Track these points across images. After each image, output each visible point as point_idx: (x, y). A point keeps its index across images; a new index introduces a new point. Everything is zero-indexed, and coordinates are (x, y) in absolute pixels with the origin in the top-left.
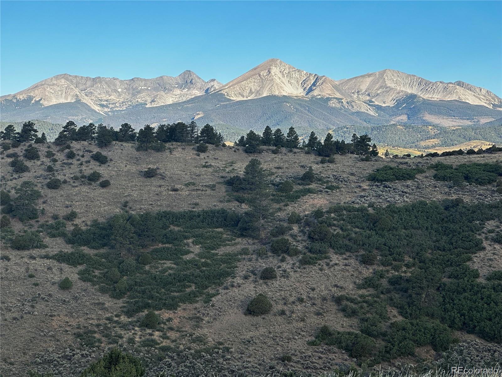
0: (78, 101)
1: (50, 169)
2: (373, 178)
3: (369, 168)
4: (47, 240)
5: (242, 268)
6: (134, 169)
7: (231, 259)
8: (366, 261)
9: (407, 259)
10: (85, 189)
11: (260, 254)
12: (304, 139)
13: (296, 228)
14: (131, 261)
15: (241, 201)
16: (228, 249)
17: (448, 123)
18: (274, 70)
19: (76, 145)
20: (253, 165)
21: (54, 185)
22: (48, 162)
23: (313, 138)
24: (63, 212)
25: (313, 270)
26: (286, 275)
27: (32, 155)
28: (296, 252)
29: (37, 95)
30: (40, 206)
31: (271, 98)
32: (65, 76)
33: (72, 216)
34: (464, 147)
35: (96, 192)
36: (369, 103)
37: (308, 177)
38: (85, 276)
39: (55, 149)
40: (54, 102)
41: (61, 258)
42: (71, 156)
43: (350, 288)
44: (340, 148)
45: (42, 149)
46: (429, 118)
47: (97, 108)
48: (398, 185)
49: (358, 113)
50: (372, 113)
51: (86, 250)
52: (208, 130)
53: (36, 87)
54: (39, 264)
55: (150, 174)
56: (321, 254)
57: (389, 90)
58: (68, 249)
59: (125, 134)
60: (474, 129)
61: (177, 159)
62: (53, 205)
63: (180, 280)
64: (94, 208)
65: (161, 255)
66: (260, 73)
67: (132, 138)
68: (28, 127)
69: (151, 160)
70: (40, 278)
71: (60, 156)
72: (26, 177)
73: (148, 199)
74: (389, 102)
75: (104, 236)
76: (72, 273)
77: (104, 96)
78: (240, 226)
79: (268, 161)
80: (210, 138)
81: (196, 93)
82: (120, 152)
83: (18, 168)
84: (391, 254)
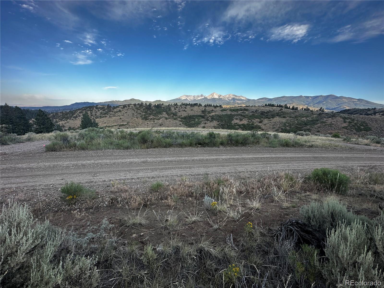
0: (187, 99)
1: (179, 109)
2: (221, 111)
3: (221, 109)
4: (178, 119)
5: (202, 122)
6: (190, 109)
7: (201, 121)
8: (218, 122)
9: (224, 121)
10: (183, 112)
11: (205, 121)
12: (213, 105)
13: (210, 117)
14: (188, 121)
15: (203, 113)
16: (201, 120)
17: (239, 102)
18: (214, 94)
19: (182, 106)
20: (205, 109)
21: (179, 111)
22: (179, 108)
24: (180, 115)
25: (211, 123)
26: (208, 123)
27: (177, 107)
28: (209, 120)
29: (181, 98)
30: (177, 114)
31: (214, 98)
32: (185, 95)
33: (181, 116)
34: (240, 106)
35: (184, 112)
36: (228, 99)
37: (212, 110)
38: (183, 123)
39: (180, 107)
40: (183, 99)
41: (180, 121)
42: (182, 107)
43: (216, 125)
44: (217, 106)
45: (178, 107)
46: (236, 101)
47: (189, 100)
48: (224, 112)
49: (226, 100)
50: (228, 100)
51: (183, 120)
53: (181, 97)
54: (177, 122)
55: (192, 110)
56: (213, 121)
57: (231, 97)
58: (181, 120)
59: (189, 104)
60: (242, 103)
61: (196, 108)
62: (179, 114)
63: (194, 124)
64: (184, 114)
65: (193, 121)
66: (212, 95)
67: (190, 105)
68: (177, 104)
69: (192, 108)
70: (177, 123)
71: (180, 108)
72: (176, 110)
73: (191, 113)
74: (231, 99)
75: (185, 118)
76: (181, 123)
77: (190, 98)
78: (203, 117)
79: (207, 108)
80: (200, 105)
81: (203, 97)
82: (188, 107)
83: (175, 109)
84: (222, 121)
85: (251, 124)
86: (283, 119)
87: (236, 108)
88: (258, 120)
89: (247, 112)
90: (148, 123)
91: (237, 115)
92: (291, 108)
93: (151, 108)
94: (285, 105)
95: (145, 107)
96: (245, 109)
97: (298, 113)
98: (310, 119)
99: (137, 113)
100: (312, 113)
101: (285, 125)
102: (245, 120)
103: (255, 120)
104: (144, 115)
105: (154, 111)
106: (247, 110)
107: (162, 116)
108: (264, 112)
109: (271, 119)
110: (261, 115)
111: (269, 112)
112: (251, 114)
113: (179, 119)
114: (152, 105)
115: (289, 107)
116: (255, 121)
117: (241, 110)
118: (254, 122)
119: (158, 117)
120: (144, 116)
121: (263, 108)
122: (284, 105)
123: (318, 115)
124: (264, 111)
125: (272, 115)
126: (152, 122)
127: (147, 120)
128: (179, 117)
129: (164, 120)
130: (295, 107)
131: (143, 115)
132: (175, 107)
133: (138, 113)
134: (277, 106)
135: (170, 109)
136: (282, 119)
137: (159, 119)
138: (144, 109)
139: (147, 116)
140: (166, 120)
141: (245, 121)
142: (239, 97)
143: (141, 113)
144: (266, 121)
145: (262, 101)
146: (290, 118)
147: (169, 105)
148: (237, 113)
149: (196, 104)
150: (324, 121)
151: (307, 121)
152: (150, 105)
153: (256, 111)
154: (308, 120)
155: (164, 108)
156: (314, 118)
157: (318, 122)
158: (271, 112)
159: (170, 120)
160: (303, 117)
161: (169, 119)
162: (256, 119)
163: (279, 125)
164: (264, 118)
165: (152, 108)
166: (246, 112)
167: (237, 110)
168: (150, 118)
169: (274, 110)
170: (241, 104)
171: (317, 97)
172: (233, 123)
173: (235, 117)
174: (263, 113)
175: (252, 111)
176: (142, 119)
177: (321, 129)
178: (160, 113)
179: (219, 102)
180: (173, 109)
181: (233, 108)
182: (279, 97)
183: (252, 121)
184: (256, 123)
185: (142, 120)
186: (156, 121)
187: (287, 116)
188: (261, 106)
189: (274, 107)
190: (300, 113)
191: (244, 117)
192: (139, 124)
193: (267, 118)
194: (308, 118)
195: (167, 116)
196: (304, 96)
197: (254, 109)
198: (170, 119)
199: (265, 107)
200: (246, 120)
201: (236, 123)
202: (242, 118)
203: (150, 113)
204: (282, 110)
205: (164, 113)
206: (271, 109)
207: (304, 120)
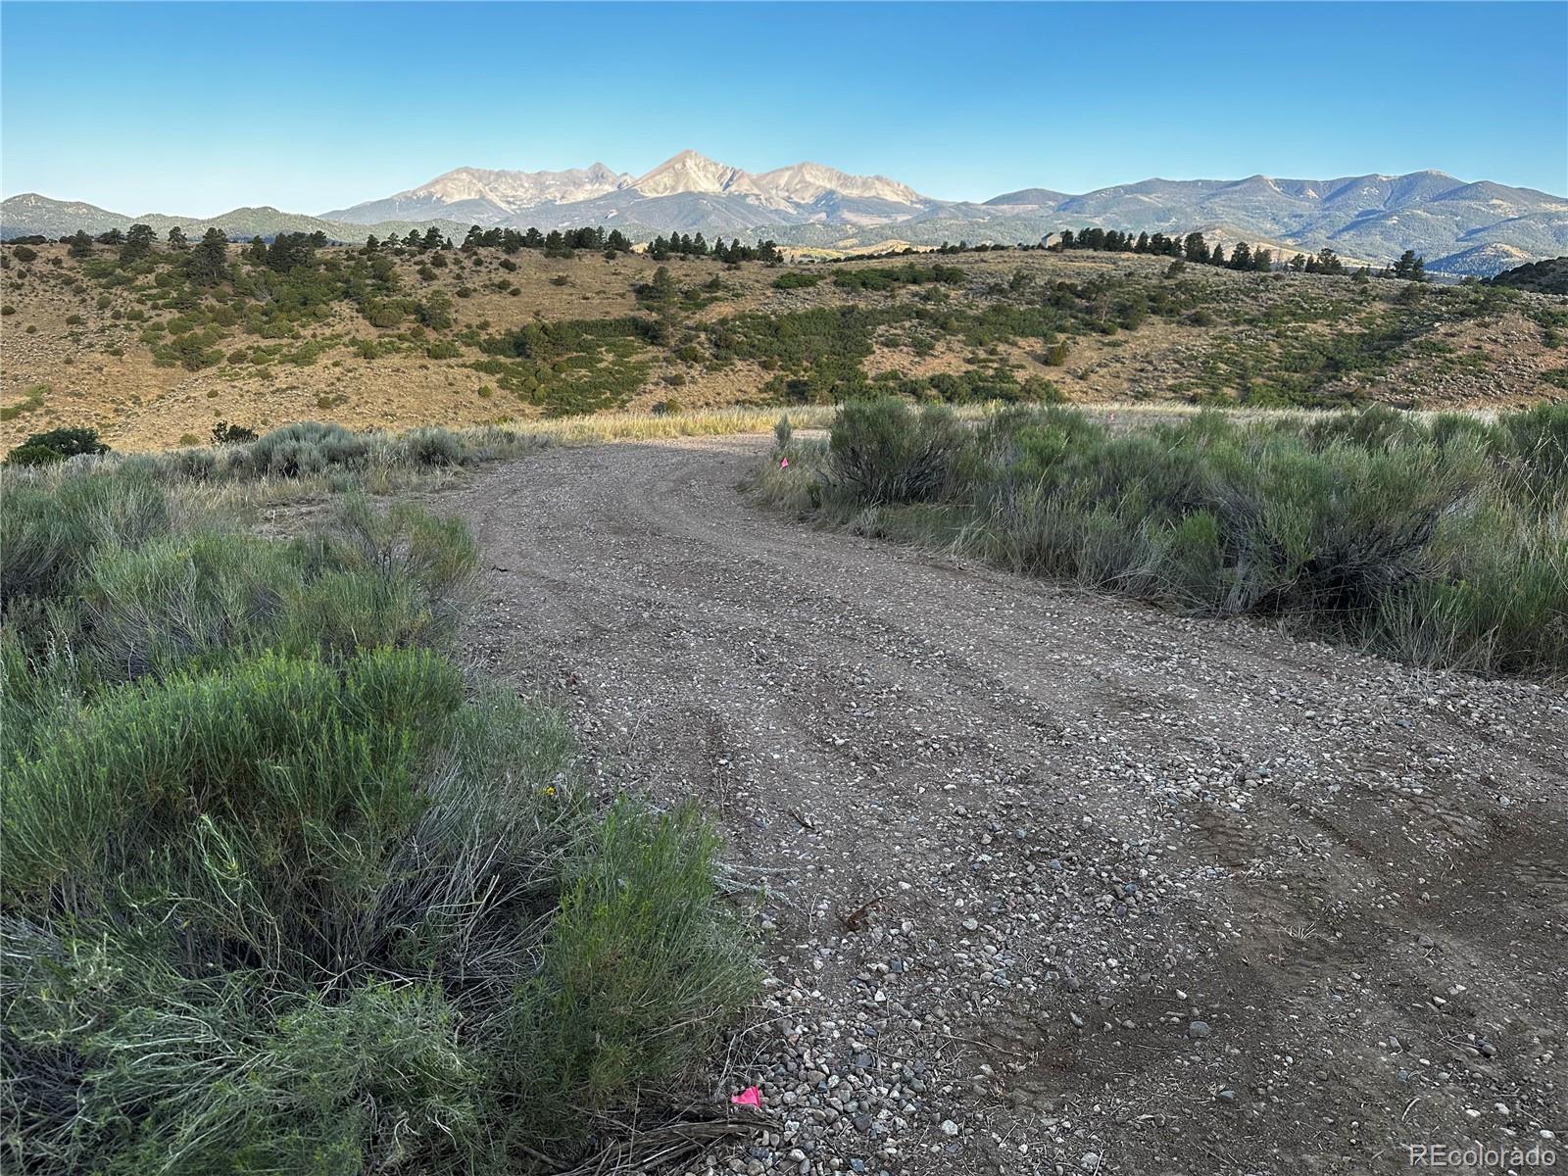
0: (483, 198)
1: (459, 277)
2: (777, 286)
3: (774, 275)
4: (463, 349)
5: (654, 375)
6: (544, 276)
7: (642, 367)
8: (768, 367)
9: (805, 363)
10: (496, 297)
11: (670, 361)
12: (711, 245)
13: (703, 336)
14: (547, 369)
15: (650, 308)
16: (640, 357)
17: (867, 221)
18: (689, 163)
19: (482, 252)
20: (661, 272)
21: (464, 294)
22: (456, 269)
23: (720, 245)
24: (476, 322)
25: (720, 376)
26: (694, 381)
27: (439, 262)
28: (704, 359)
29: (438, 191)
30: (452, 315)
31: (689, 194)
32: (466, 170)
33: (484, 326)
35: (506, 300)
36: (788, 199)
37: (714, 285)
38: (503, 385)
39: (462, 256)
40: (457, 198)
41: (478, 367)
42: (478, 263)
44: (746, 254)
45: (449, 256)
46: (846, 215)
47: (503, 206)
48: (800, 292)
49: (777, 211)
50: (791, 211)
51: (502, 359)
52: (616, 236)
53: (436, 182)
54: (458, 373)
55: (560, 282)
56: (728, 361)
57: (808, 185)
58: (485, 358)
59: (532, 239)
60: (891, 228)
61: (587, 266)
62: (465, 314)
63: (595, 387)
64: (506, 316)
65: (575, 363)
66: (674, 166)
67: (540, 243)
68: (433, 233)
69: (560, 268)
70: (459, 386)
71: (468, 263)
72: (436, 285)
73: (560, 308)
74: (808, 199)
75: (518, 345)
76: (490, 382)
77: (510, 192)
78: (650, 334)
79: (676, 268)
80: (618, 244)
81: (609, 188)
82: (529, 259)
83: (427, 276)
84: (790, 359)
85: (991, 372)
86: (1195, 331)
87: (873, 264)
88: (1037, 345)
89: (955, 295)
90: (213, 394)
91: (895, 315)
92: (1227, 257)
93: (223, 275)
94: (1189, 239)
95: (167, 259)
96: (937, 268)
97: (1283, 288)
98: (1357, 330)
99: (108, 313)
100: (1364, 291)
101: (1213, 371)
102: (950, 349)
103: (1014, 344)
104: (175, 328)
105: (253, 295)
106: (951, 277)
107: (328, 332)
108: (1071, 288)
109: (1120, 335)
110: (1052, 311)
111: (1099, 290)
112: (984, 304)
113: (473, 355)
114: (232, 246)
115: (1218, 250)
116: (1015, 351)
117: (915, 282)
118: (1013, 361)
119: (296, 337)
120: (169, 339)
121: (1052, 261)
122: (1184, 238)
123: (1397, 300)
124: (1068, 282)
125: (1122, 310)
126: (254, 384)
127: (207, 363)
128: (470, 339)
129: (350, 362)
130: (1252, 252)
131: (158, 327)
132: (427, 257)
133: (117, 316)
134: (1142, 248)
135: (385, 280)
136: (1183, 331)
137: (304, 359)
138: (161, 282)
139: (199, 331)
140: (361, 361)
141: (949, 357)
142: (865, 185)
143: (145, 309)
144: (1088, 354)
145: (1017, 217)
146: (1236, 323)
147: (372, 241)
148: (890, 302)
149: (582, 240)
150: (1435, 339)
151: (1336, 342)
152: (215, 241)
153: (1019, 281)
154: (1341, 333)
155: (331, 266)
156: (1379, 321)
157: (1406, 347)
158: (1110, 286)
159: (396, 360)
160: (1314, 318)
161: (388, 352)
162: (1021, 342)
163: (1176, 371)
164: (1076, 331)
165: (234, 266)
166: (953, 294)
167: (886, 280)
168: (228, 348)
169: (1130, 274)
170: (880, 234)
171: (1351, 185)
172: (871, 374)
173: (881, 329)
174: (1059, 297)
175: (991, 281)
176: (163, 360)
177: (1423, 392)
178: (307, 306)
179: (728, 221)
180: (407, 274)
181: (854, 267)
182: (1128, 189)
183: (993, 352)
184: (1022, 367)
185: (157, 364)
186: (283, 375)
187: (1216, 312)
188: (1040, 247)
189: (1125, 255)
190: (1291, 290)
191: (943, 325)
192: (136, 400)
193: (1091, 327)
194: (1342, 325)
195: (368, 333)
196: (1277, 182)
197: (1002, 268)
198: (398, 350)
199: (1069, 252)
200: (956, 346)
201: (894, 375)
202: (924, 333)
203: (225, 312)
204: (1180, 276)
205: (345, 308)
206: (1107, 267)
207: (1318, 334)
